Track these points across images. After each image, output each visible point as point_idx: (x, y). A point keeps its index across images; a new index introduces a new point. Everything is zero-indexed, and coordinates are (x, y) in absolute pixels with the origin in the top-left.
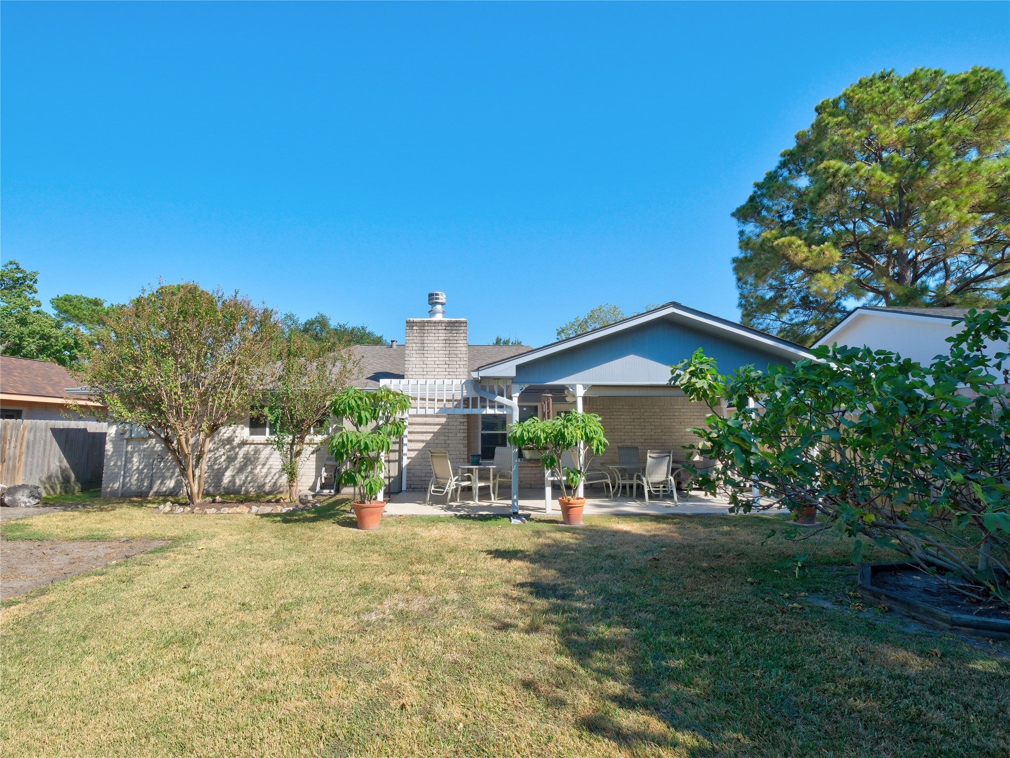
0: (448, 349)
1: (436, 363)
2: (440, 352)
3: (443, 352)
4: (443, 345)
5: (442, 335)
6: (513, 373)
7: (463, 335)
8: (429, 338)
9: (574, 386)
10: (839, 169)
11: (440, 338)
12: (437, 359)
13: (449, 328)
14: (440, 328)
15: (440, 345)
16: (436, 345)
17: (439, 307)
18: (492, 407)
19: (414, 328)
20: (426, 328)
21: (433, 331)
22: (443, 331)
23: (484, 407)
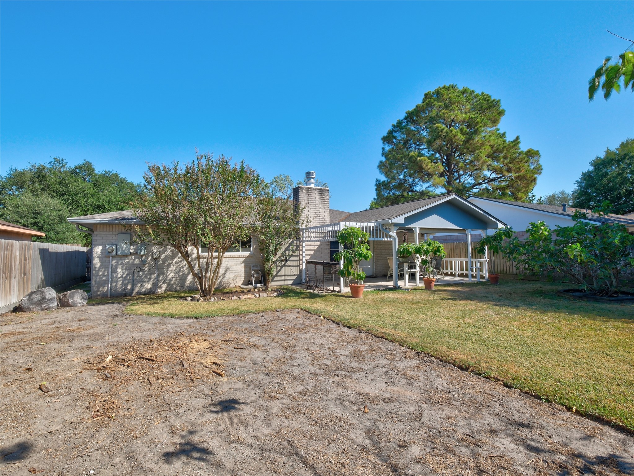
0: (320, 204)
1: (315, 211)
2: (317, 206)
3: (318, 206)
4: (318, 202)
5: (317, 196)
6: (403, 222)
7: (327, 197)
8: (311, 197)
9: (415, 228)
10: (443, 129)
11: (317, 198)
12: (315, 210)
13: (321, 193)
14: (316, 192)
15: (317, 202)
16: (315, 202)
17: (312, 180)
19: (304, 191)
20: (309, 192)
21: (313, 194)
22: (318, 194)
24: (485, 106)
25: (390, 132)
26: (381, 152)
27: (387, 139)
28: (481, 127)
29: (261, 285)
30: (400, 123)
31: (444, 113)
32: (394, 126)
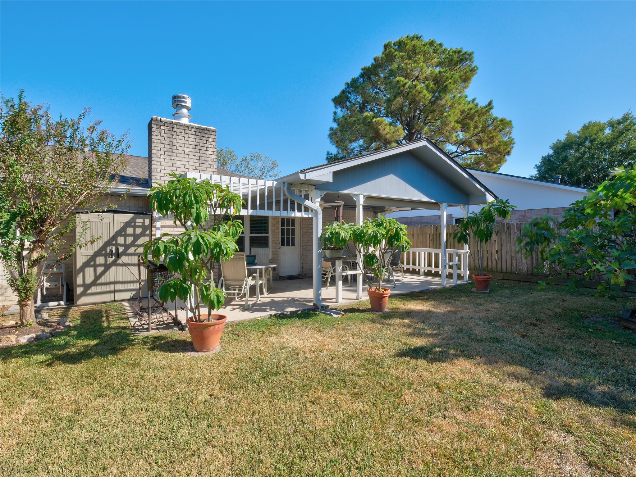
0: (198, 154)
1: (187, 167)
2: (190, 157)
3: (193, 157)
4: (193, 150)
5: (192, 140)
6: (330, 179)
7: (213, 143)
8: (179, 141)
9: (357, 195)
10: (406, 84)
11: (190, 143)
12: (187, 163)
13: (199, 134)
14: (190, 132)
15: (190, 150)
16: (186, 149)
17: (185, 111)
18: (300, 210)
19: (162, 127)
20: (175, 130)
21: (183, 135)
22: (193, 136)
23: (293, 209)
24: (455, 58)
25: (343, 92)
26: (332, 117)
27: (339, 101)
28: (450, 83)
29: (59, 305)
30: (354, 81)
31: (406, 64)
32: (347, 84)
